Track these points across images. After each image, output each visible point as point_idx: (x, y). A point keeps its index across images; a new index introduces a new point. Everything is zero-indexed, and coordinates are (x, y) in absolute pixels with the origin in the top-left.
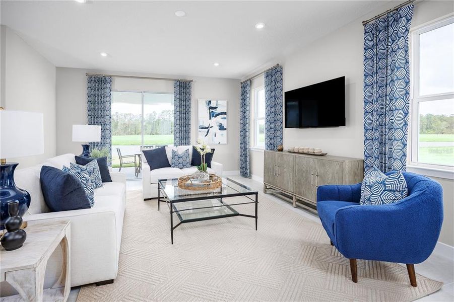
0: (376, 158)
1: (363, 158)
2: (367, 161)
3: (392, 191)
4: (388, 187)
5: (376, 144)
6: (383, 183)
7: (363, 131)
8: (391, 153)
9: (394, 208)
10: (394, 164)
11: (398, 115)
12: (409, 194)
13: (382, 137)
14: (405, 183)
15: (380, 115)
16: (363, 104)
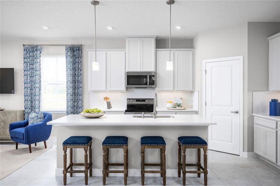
0: (30, 109)
1: (24, 109)
2: (26, 111)
3: (40, 118)
4: (39, 117)
5: (29, 103)
6: (37, 116)
7: (24, 96)
8: (35, 106)
9: (42, 123)
10: (36, 110)
11: (37, 90)
12: (44, 119)
13: (32, 99)
14: (43, 115)
15: (31, 89)
16: (24, 84)
